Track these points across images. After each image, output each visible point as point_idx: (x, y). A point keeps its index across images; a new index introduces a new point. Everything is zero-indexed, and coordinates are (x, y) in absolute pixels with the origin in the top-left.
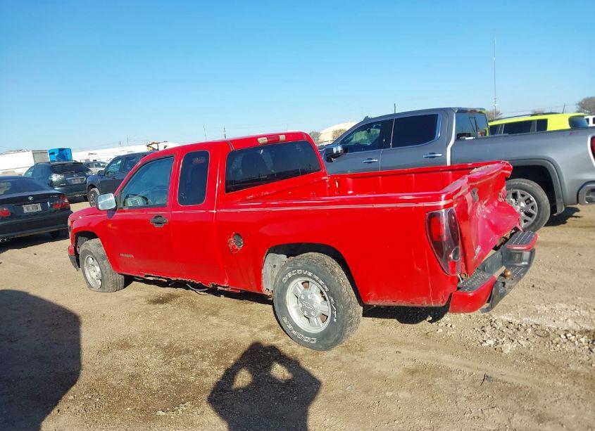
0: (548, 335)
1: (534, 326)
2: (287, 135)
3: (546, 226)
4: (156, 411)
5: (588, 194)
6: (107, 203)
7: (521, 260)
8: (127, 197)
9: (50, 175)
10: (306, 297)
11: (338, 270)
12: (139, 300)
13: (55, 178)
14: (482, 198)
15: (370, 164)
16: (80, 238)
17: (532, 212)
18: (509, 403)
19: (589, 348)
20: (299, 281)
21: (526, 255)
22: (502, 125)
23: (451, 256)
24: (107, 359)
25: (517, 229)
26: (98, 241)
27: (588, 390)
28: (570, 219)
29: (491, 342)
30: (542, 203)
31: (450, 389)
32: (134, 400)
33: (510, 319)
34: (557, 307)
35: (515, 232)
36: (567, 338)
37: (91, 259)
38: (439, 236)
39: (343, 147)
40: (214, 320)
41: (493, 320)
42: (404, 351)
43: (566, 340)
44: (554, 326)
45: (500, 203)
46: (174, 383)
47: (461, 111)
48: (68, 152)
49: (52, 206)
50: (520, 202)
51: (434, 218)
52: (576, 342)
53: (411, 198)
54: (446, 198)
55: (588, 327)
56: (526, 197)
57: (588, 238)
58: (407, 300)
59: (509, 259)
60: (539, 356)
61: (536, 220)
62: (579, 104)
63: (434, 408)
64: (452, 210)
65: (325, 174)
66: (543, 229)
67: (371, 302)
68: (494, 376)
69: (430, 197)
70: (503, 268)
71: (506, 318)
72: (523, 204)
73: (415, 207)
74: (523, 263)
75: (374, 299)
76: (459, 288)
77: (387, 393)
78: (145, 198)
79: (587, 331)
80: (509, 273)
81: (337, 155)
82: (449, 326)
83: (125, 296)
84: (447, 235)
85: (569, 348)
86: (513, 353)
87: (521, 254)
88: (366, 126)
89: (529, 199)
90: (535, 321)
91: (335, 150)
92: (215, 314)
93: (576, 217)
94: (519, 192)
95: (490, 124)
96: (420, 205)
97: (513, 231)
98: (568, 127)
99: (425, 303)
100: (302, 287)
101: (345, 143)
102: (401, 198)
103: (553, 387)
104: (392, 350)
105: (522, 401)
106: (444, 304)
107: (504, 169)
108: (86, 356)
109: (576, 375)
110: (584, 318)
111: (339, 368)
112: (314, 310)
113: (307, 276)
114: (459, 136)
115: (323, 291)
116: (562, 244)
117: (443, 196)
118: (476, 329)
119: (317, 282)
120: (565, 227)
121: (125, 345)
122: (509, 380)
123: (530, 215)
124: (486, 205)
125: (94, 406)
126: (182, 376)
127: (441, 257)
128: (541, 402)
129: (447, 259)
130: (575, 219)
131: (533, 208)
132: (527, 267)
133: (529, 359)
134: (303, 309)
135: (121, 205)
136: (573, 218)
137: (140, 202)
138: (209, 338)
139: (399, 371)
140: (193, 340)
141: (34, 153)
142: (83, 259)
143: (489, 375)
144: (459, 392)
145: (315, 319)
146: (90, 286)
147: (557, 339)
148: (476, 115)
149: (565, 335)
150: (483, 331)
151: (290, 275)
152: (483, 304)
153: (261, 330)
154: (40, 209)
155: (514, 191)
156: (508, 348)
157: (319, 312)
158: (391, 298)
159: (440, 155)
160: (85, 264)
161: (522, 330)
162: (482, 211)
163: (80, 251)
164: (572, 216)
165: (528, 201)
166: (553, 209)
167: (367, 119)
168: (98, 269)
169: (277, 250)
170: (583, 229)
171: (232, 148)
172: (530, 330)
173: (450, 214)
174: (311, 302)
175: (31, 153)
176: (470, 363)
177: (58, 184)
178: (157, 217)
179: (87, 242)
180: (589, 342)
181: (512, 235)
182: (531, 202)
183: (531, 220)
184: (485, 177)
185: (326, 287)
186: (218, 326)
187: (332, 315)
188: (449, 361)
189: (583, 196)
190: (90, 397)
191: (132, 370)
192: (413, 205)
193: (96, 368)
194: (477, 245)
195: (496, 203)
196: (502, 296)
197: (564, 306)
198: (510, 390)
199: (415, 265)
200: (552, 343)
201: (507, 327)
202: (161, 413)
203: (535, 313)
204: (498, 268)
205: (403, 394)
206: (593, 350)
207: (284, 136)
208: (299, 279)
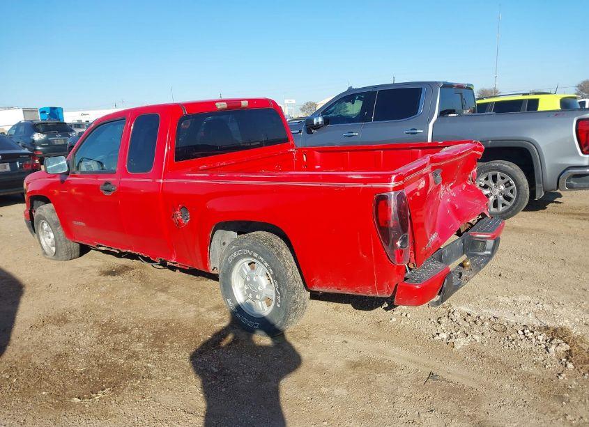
0: (505, 330)
1: (492, 319)
2: (250, 101)
3: (524, 210)
4: (71, 397)
5: (569, 179)
6: (59, 167)
7: (484, 249)
8: (81, 162)
9: (32, 134)
10: (251, 280)
11: (286, 251)
12: (91, 271)
13: (37, 137)
14: (446, 179)
15: (350, 138)
16: (35, 202)
17: (510, 195)
18: (450, 406)
19: (546, 347)
20: (244, 262)
21: (490, 243)
22: (492, 103)
23: (398, 244)
24: (37, 336)
25: (484, 215)
26: (51, 206)
27: (536, 395)
28: (550, 204)
29: (444, 336)
30: (521, 187)
31: (391, 387)
32: (53, 383)
33: (468, 311)
34: (521, 299)
35: (483, 218)
36: (524, 334)
37: (45, 224)
38: (387, 221)
39: (324, 119)
40: (162, 297)
41: (452, 311)
42: (352, 341)
43: (523, 337)
44: (512, 321)
45: (468, 186)
46: (100, 366)
47: (447, 86)
48: (60, 111)
49: (21, 166)
50: (499, 185)
51: (382, 200)
52: (534, 340)
53: (360, 177)
54: (397, 180)
55: (548, 324)
56: (506, 180)
57: (565, 226)
58: (352, 288)
59: (470, 247)
60: (492, 354)
61: (514, 205)
62: (578, 87)
63: (368, 409)
64: (402, 193)
65: (292, 146)
66: (521, 213)
67: (316, 289)
68: (440, 374)
69: (379, 177)
70: (464, 257)
71: (465, 309)
72: (502, 187)
73: (364, 188)
74: (486, 253)
75: (319, 285)
76: (406, 279)
77: (323, 389)
78: (100, 163)
79: (547, 328)
80: (468, 263)
81: (318, 127)
82: (404, 315)
83: (79, 265)
84: (395, 220)
85: (524, 345)
86: (464, 349)
87: (485, 242)
88: (350, 96)
89: (508, 182)
90: (495, 313)
91: (315, 122)
92: (164, 290)
93: (556, 202)
94: (499, 174)
95: (478, 102)
96: (368, 186)
97: (480, 217)
98: (559, 108)
99: (370, 293)
100: (248, 268)
101: (327, 114)
102: (349, 177)
103: (500, 390)
104: (338, 339)
105: (463, 404)
106: (390, 295)
107: (475, 149)
108: (19, 329)
109: (527, 376)
110: (546, 313)
111: (279, 358)
112: (259, 293)
113: (252, 256)
114: (443, 113)
115: (268, 273)
116: (538, 230)
117: (393, 177)
118: (432, 320)
119: (262, 263)
120: (544, 213)
121: (62, 320)
122: (455, 379)
123: (508, 199)
124: (451, 187)
125: (9, 387)
126: (112, 358)
127: (387, 244)
128: (485, 407)
129: (394, 246)
130: (556, 205)
131: (512, 191)
132: (490, 257)
133: (481, 355)
134: (249, 291)
135: (74, 170)
136: (554, 204)
137: (95, 167)
138: (151, 317)
139: (340, 364)
140: (134, 318)
141: (25, 111)
142: (38, 224)
143: (435, 373)
144: (399, 390)
145: (260, 303)
146: (45, 253)
147: (514, 335)
148: (463, 91)
149: (523, 331)
150: (439, 322)
151: (235, 255)
152: (433, 296)
153: (209, 310)
154: (8, 169)
155: (494, 172)
156: (461, 342)
157: (264, 295)
158: (335, 285)
159: (422, 131)
160: (40, 230)
161: (480, 323)
162: (446, 193)
163: (35, 215)
164: (553, 202)
165: (508, 184)
166: (533, 194)
167: (350, 89)
168: (52, 235)
169: (226, 226)
170: (562, 216)
171: (185, 112)
172: (487, 324)
173: (400, 198)
174: (257, 284)
175: (21, 111)
176: (417, 359)
177: (40, 143)
178: (107, 183)
179: (41, 207)
180: (546, 341)
181: (479, 220)
182: (511, 185)
183: (509, 204)
184: (452, 157)
185: (271, 270)
186: (165, 303)
187: (277, 300)
188: (396, 354)
189: (563, 182)
190: (8, 377)
191: (60, 349)
192: (362, 186)
193: (24, 345)
194: (433, 232)
195: (464, 186)
196: (456, 288)
197: (528, 298)
198: (455, 391)
199: (361, 253)
200: (508, 340)
201: (465, 320)
202: (76, 400)
203: (497, 304)
204: (457, 257)
205: (340, 391)
206: (549, 350)
207: (247, 102)
208: (245, 260)
